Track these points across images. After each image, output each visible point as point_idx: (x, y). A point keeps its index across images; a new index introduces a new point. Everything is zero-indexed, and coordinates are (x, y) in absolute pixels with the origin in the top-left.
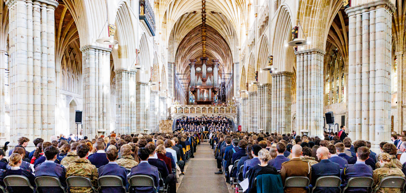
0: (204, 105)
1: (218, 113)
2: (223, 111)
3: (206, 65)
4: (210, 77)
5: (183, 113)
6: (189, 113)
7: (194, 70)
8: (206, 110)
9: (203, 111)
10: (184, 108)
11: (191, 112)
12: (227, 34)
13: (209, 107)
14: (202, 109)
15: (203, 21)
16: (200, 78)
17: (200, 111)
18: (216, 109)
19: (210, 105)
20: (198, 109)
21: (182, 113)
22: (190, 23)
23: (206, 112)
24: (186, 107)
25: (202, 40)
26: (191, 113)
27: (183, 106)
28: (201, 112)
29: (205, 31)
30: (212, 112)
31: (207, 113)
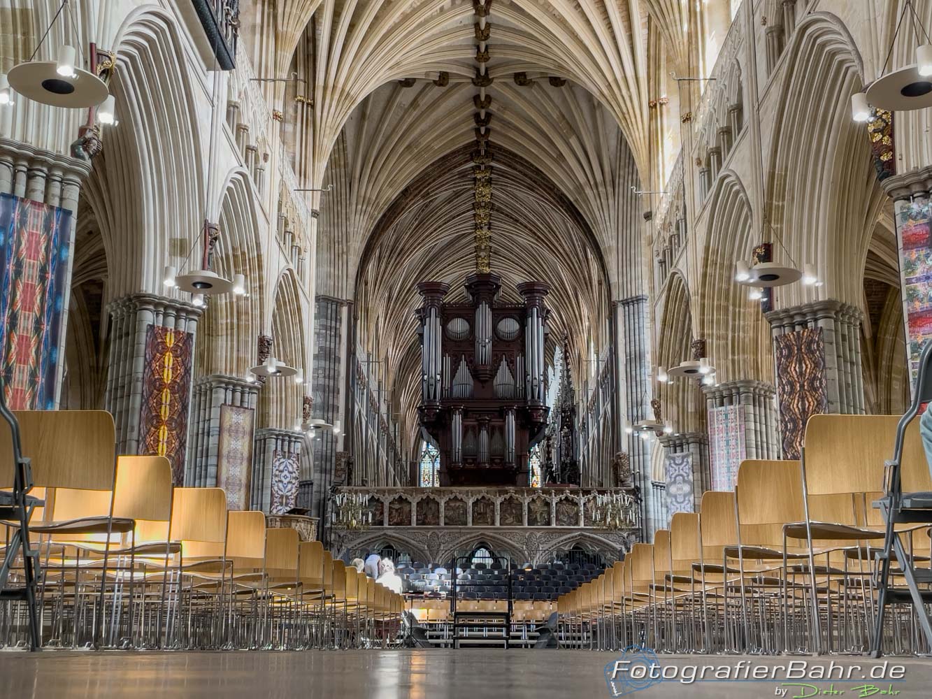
0: (483, 489)
1: (549, 523)
2: (570, 517)
3: (493, 310)
4: (511, 363)
5: (386, 525)
6: (414, 525)
7: (440, 329)
8: (493, 511)
9: (480, 517)
10: (387, 500)
11: (422, 522)
12: (582, 179)
13: (507, 496)
14: (475, 504)
15: (477, 131)
16: (463, 363)
17: (465, 512)
18: (538, 506)
19: (511, 489)
20: (452, 504)
21: (381, 523)
22: (422, 134)
23: (493, 523)
24: (397, 496)
25: (477, 227)
26: (424, 523)
27: (383, 492)
28: (470, 519)
29: (490, 181)
30: (520, 522)
31: (498, 524)
